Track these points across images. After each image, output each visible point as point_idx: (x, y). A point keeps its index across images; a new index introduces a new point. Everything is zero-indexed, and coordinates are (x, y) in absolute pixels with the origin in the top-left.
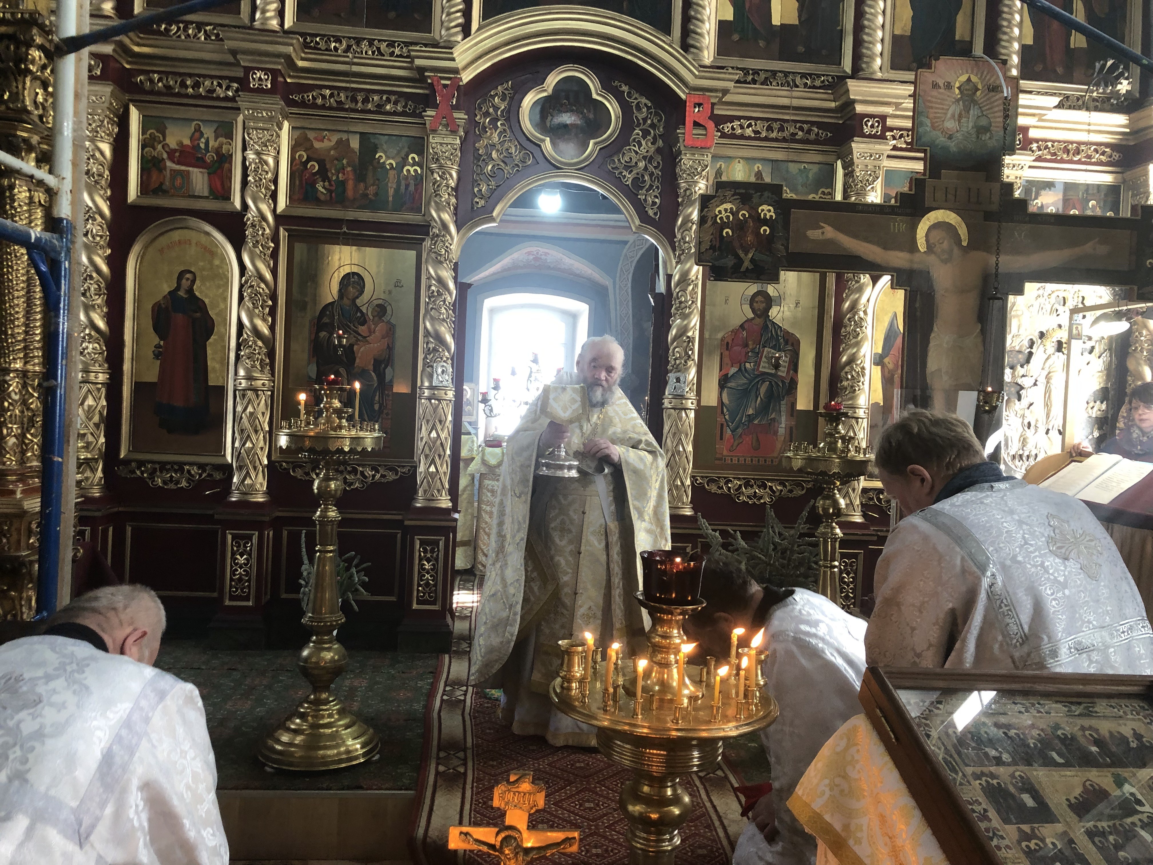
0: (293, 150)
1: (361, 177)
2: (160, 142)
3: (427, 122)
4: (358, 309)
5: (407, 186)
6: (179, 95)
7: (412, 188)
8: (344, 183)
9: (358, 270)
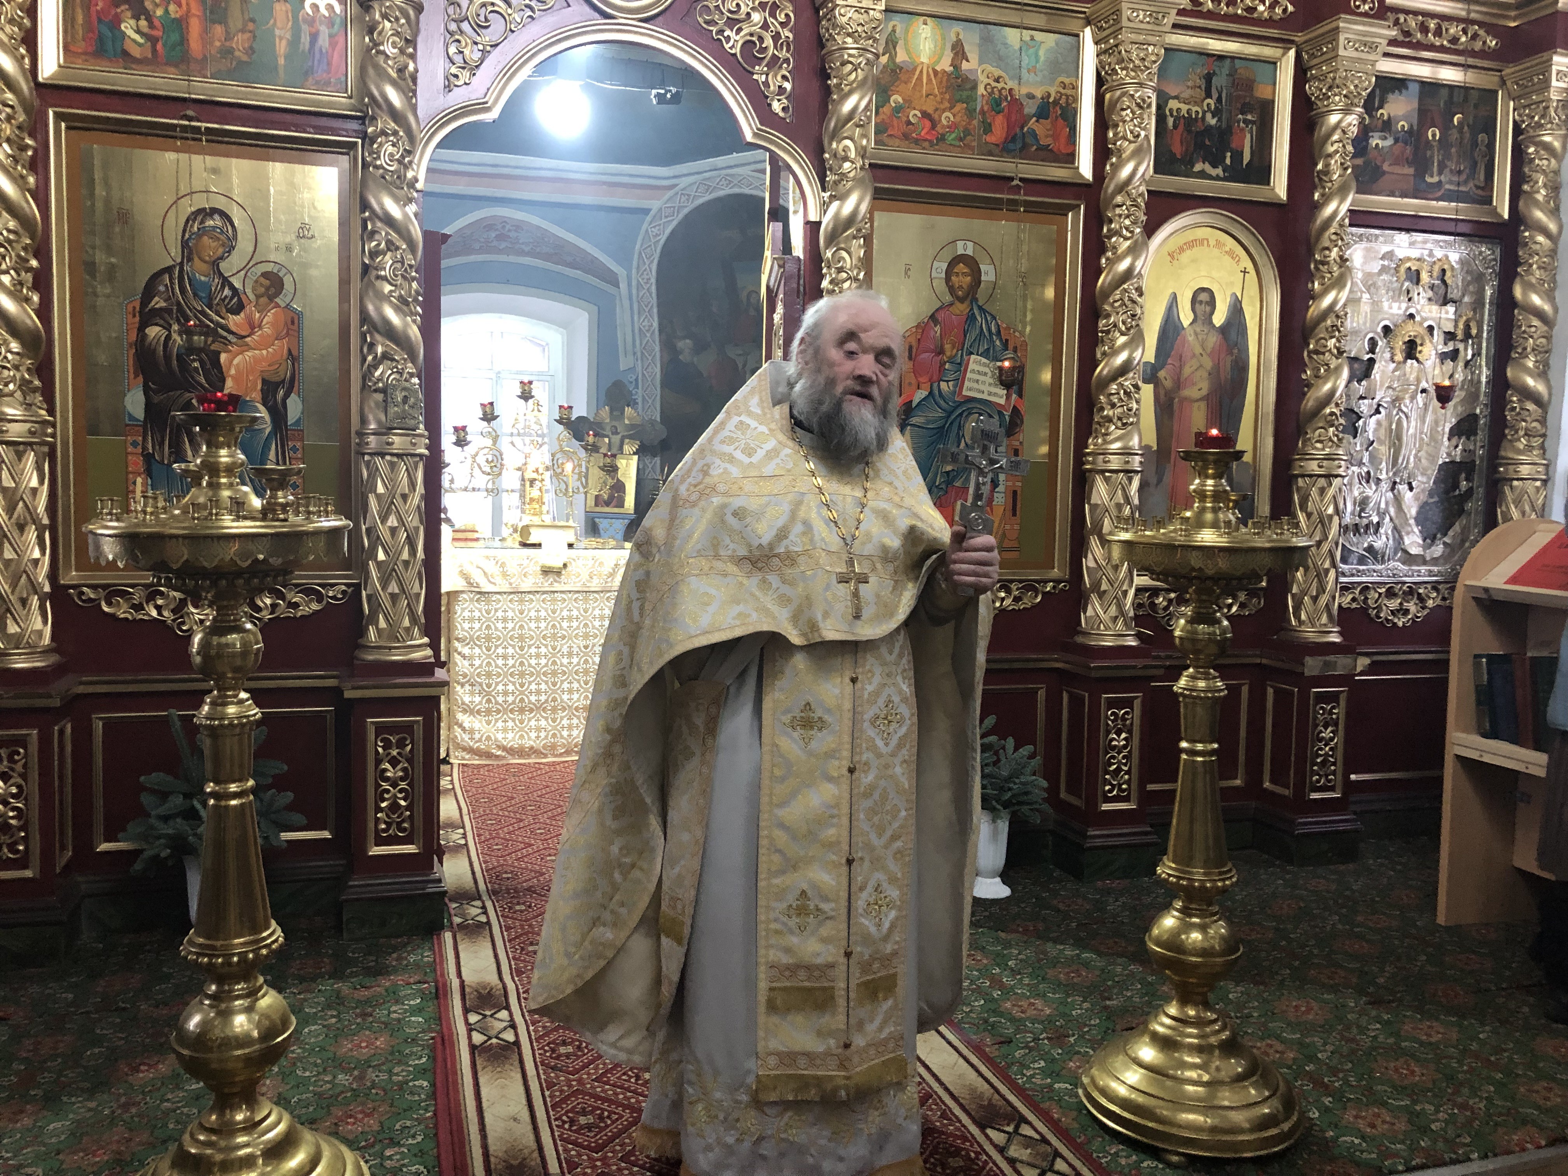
4: (226, 282)
7: (323, 41)
8: (180, 24)
9: (220, 203)
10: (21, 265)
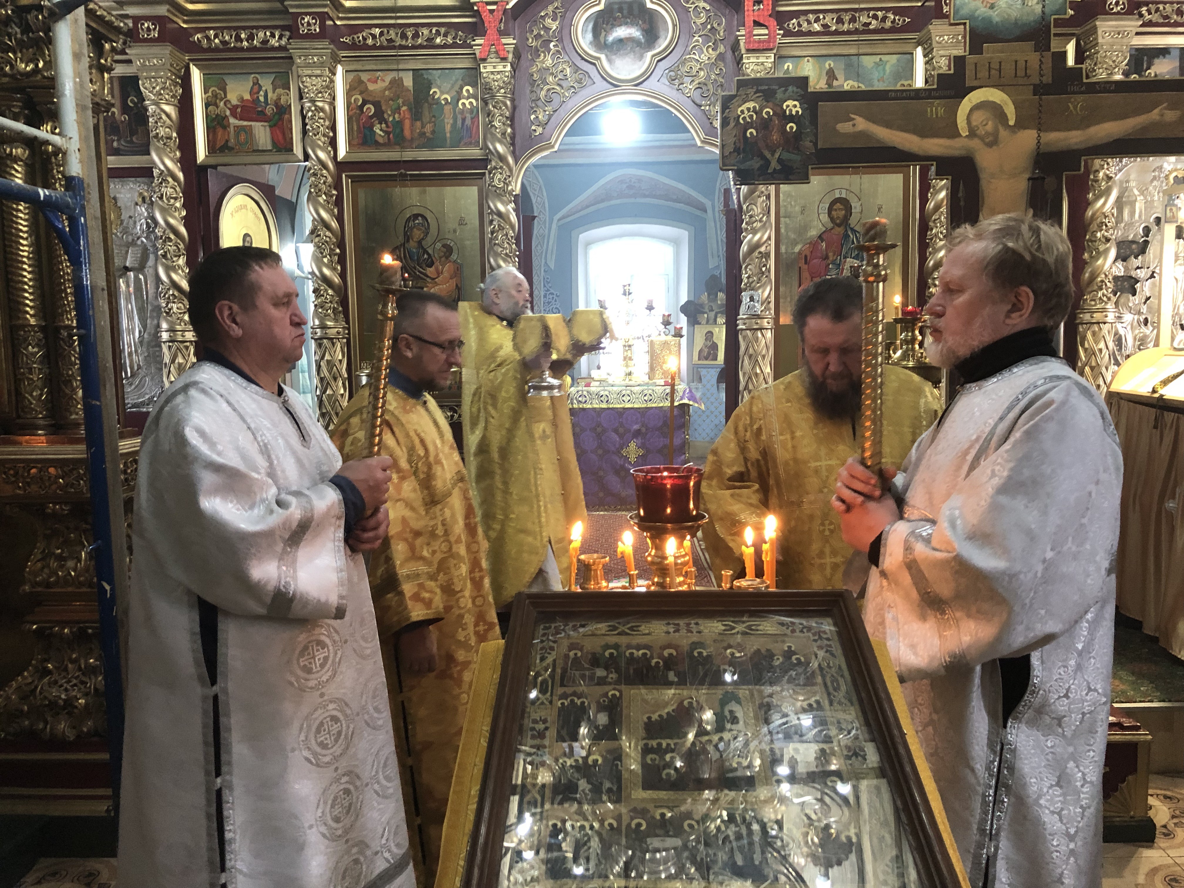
0: (349, 94)
1: (416, 115)
2: (221, 100)
3: (477, 53)
4: (425, 251)
5: (464, 120)
6: (235, 49)
7: (468, 122)
8: (400, 124)
9: (421, 211)
10: (332, 254)
